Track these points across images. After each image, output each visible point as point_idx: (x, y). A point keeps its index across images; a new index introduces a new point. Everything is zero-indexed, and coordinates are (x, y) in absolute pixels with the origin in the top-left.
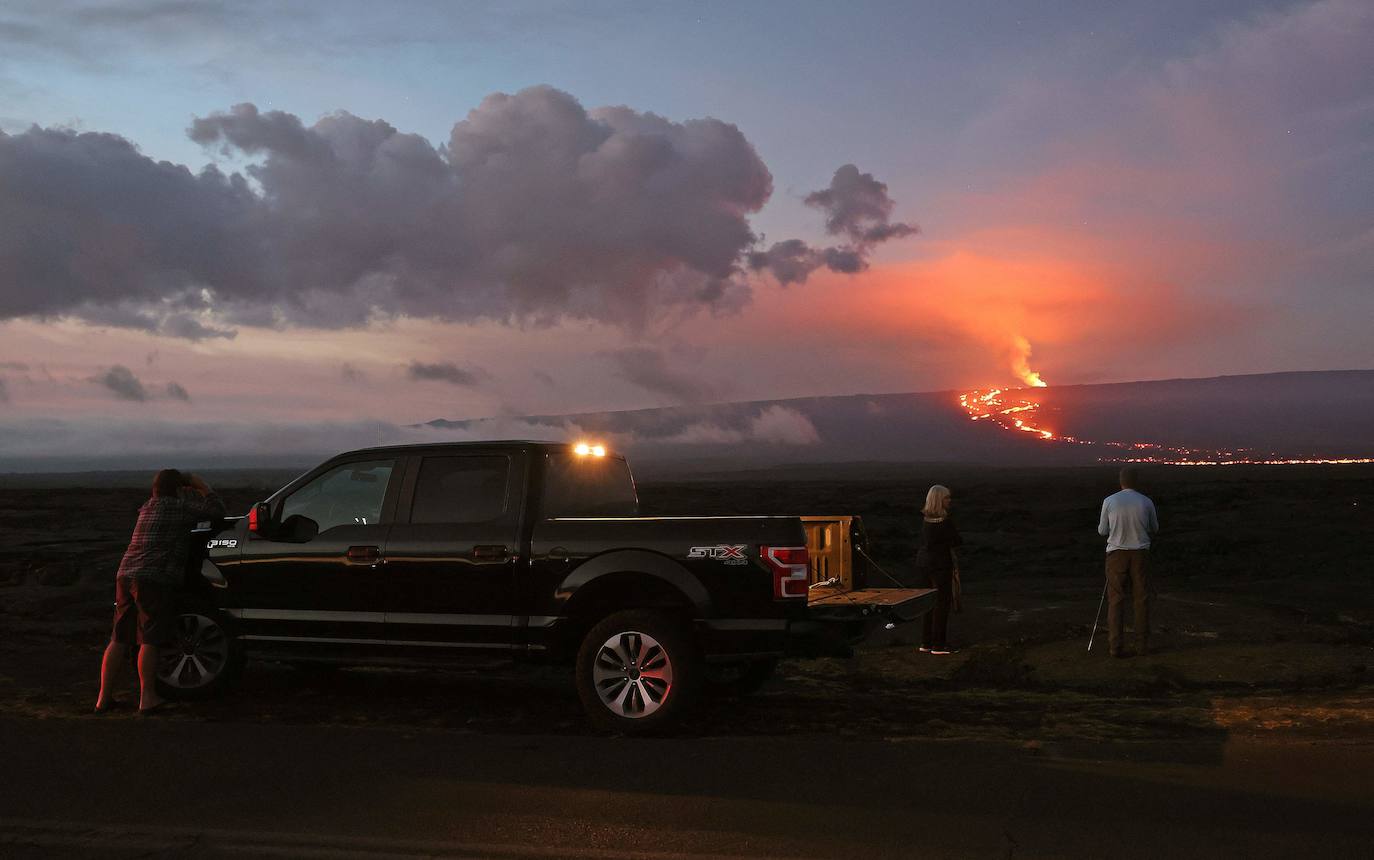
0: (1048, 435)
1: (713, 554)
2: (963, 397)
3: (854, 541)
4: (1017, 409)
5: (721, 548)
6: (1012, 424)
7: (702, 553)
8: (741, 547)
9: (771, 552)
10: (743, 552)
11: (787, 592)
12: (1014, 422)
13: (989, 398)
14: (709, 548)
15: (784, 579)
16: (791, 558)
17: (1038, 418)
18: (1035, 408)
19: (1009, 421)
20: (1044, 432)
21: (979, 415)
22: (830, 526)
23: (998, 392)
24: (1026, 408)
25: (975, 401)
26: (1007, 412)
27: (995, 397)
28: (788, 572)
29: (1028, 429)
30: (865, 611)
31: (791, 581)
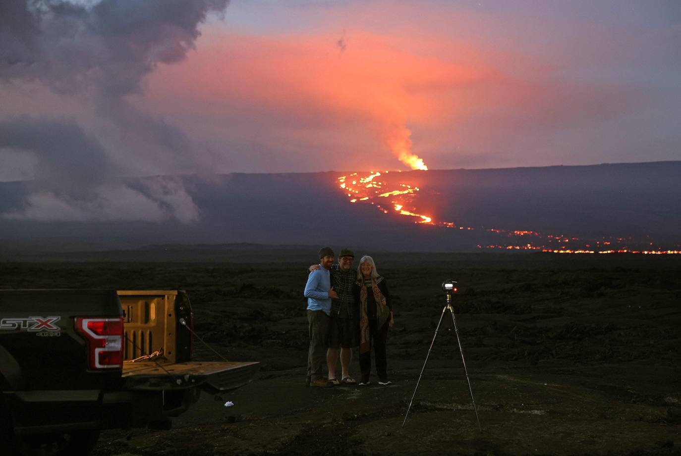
0: (427, 220)
1: (25, 325)
2: (342, 179)
3: (178, 314)
4: (396, 193)
5: (34, 319)
6: (391, 208)
7: (14, 325)
8: (55, 319)
9: (85, 323)
10: (56, 324)
11: (100, 363)
12: (393, 206)
13: (368, 181)
14: (21, 320)
15: (98, 351)
16: (107, 329)
17: (416, 203)
18: (415, 192)
19: (388, 204)
20: (423, 217)
21: (358, 198)
22: (156, 300)
23: (378, 174)
24: (406, 192)
25: (354, 183)
26: (387, 195)
27: (375, 179)
28: (101, 343)
29: (407, 213)
30: (179, 381)
31: (104, 352)
